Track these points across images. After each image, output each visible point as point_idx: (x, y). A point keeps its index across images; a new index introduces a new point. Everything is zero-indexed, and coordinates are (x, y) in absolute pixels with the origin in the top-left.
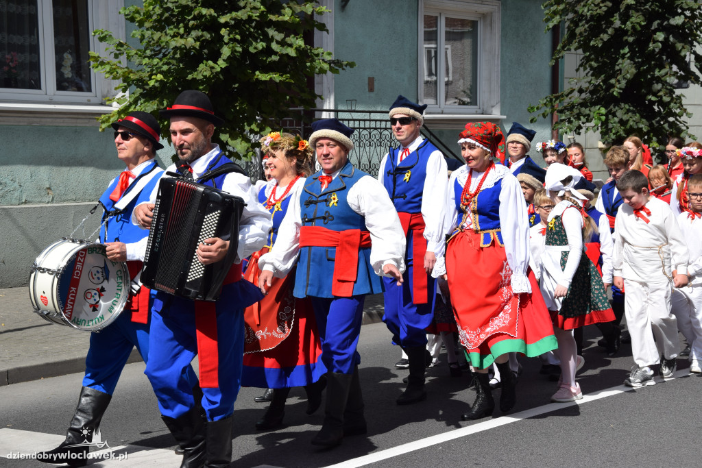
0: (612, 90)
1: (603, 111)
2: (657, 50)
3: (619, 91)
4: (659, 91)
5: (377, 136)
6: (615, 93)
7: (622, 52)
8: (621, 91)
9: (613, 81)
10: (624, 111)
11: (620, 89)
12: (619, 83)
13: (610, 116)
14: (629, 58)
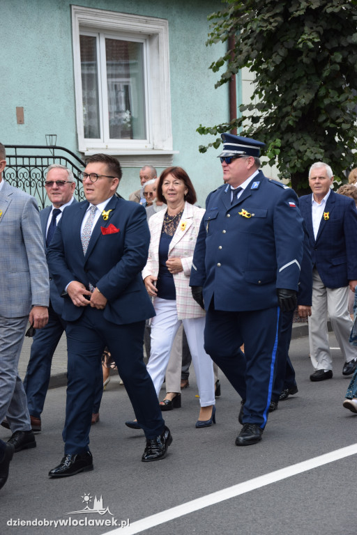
0: (287, 119)
1: (278, 142)
3: (295, 119)
4: (338, 117)
5: (38, 175)
6: (290, 123)
9: (288, 109)
10: (301, 142)
11: (296, 117)
12: (295, 111)
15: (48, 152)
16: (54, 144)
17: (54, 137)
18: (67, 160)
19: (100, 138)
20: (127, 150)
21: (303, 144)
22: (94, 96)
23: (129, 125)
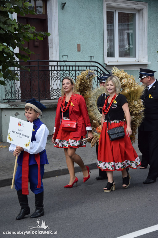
15: (89, 64)
16: (92, 60)
17: (92, 57)
18: (98, 67)
19: (114, 57)
20: (127, 62)
22: (112, 38)
23: (128, 51)
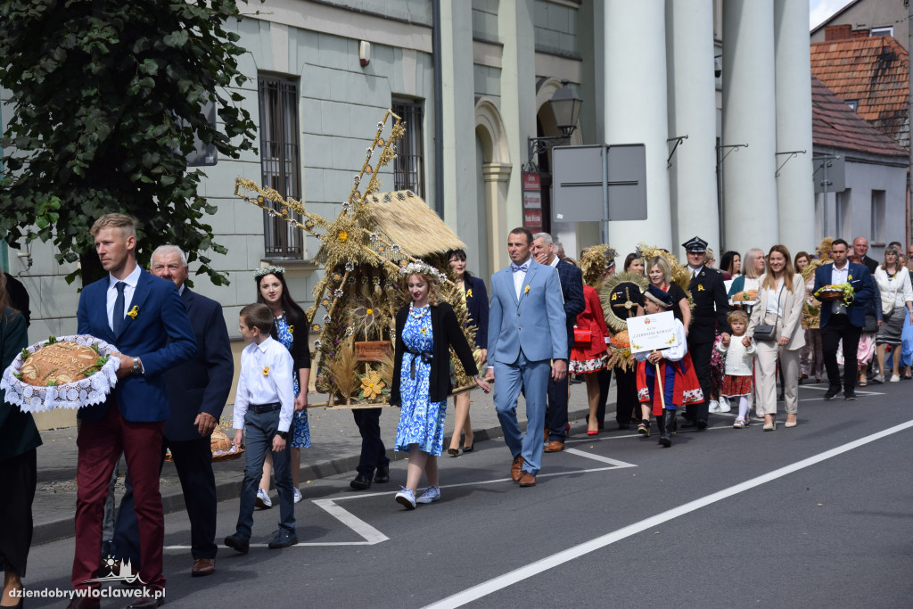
0: (70, 163)
1: (56, 202)
2: (147, 92)
3: (83, 165)
4: (155, 165)
6: (75, 170)
7: (85, 93)
8: (87, 166)
9: (71, 147)
10: (95, 203)
11: (85, 161)
12: (84, 152)
13: (72, 213)
14: (96, 106)
21: (98, 207)
